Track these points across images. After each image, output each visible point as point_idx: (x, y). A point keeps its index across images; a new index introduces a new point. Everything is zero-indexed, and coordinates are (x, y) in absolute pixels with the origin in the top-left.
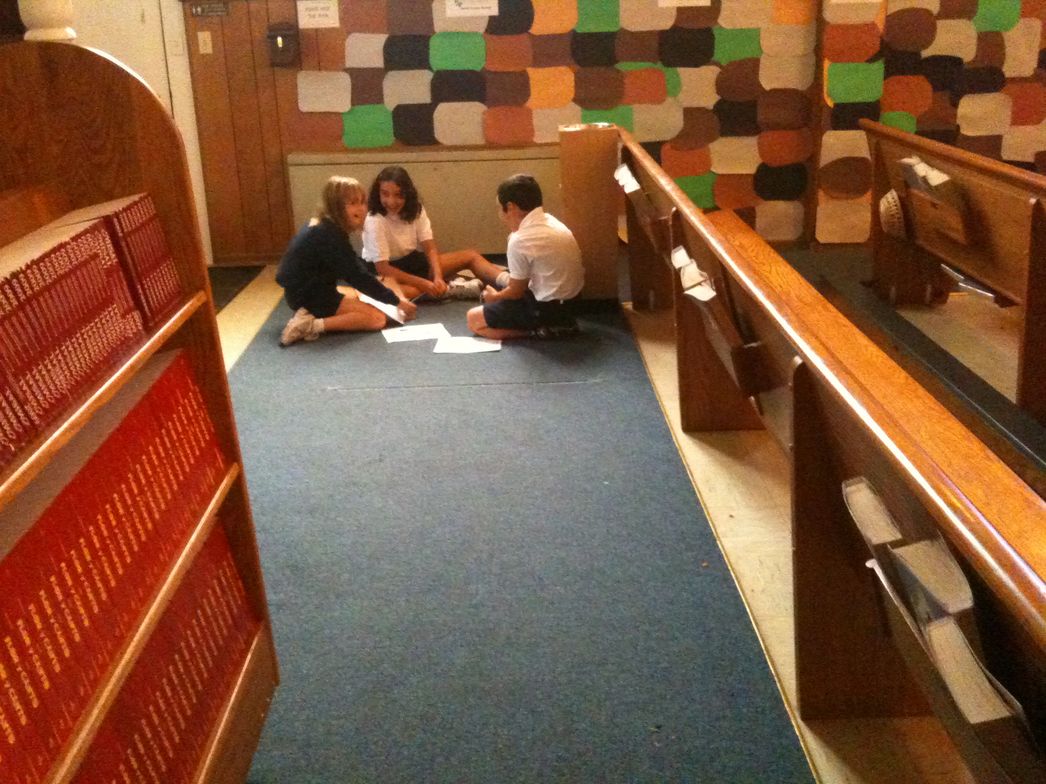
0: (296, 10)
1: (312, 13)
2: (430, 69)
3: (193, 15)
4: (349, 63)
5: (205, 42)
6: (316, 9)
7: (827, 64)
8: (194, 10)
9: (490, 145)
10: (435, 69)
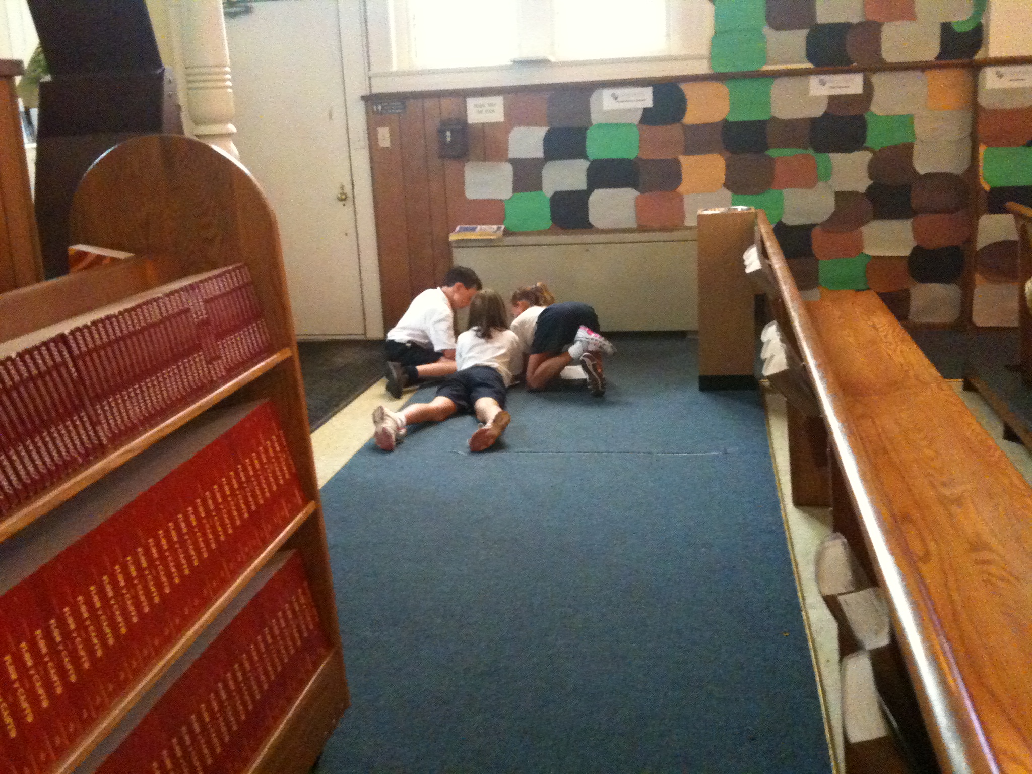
0: (465, 107)
1: (480, 109)
2: (586, 158)
3: (374, 112)
4: (511, 155)
5: (384, 136)
6: (483, 106)
7: (982, 149)
8: (375, 108)
9: (642, 229)
10: (591, 158)
